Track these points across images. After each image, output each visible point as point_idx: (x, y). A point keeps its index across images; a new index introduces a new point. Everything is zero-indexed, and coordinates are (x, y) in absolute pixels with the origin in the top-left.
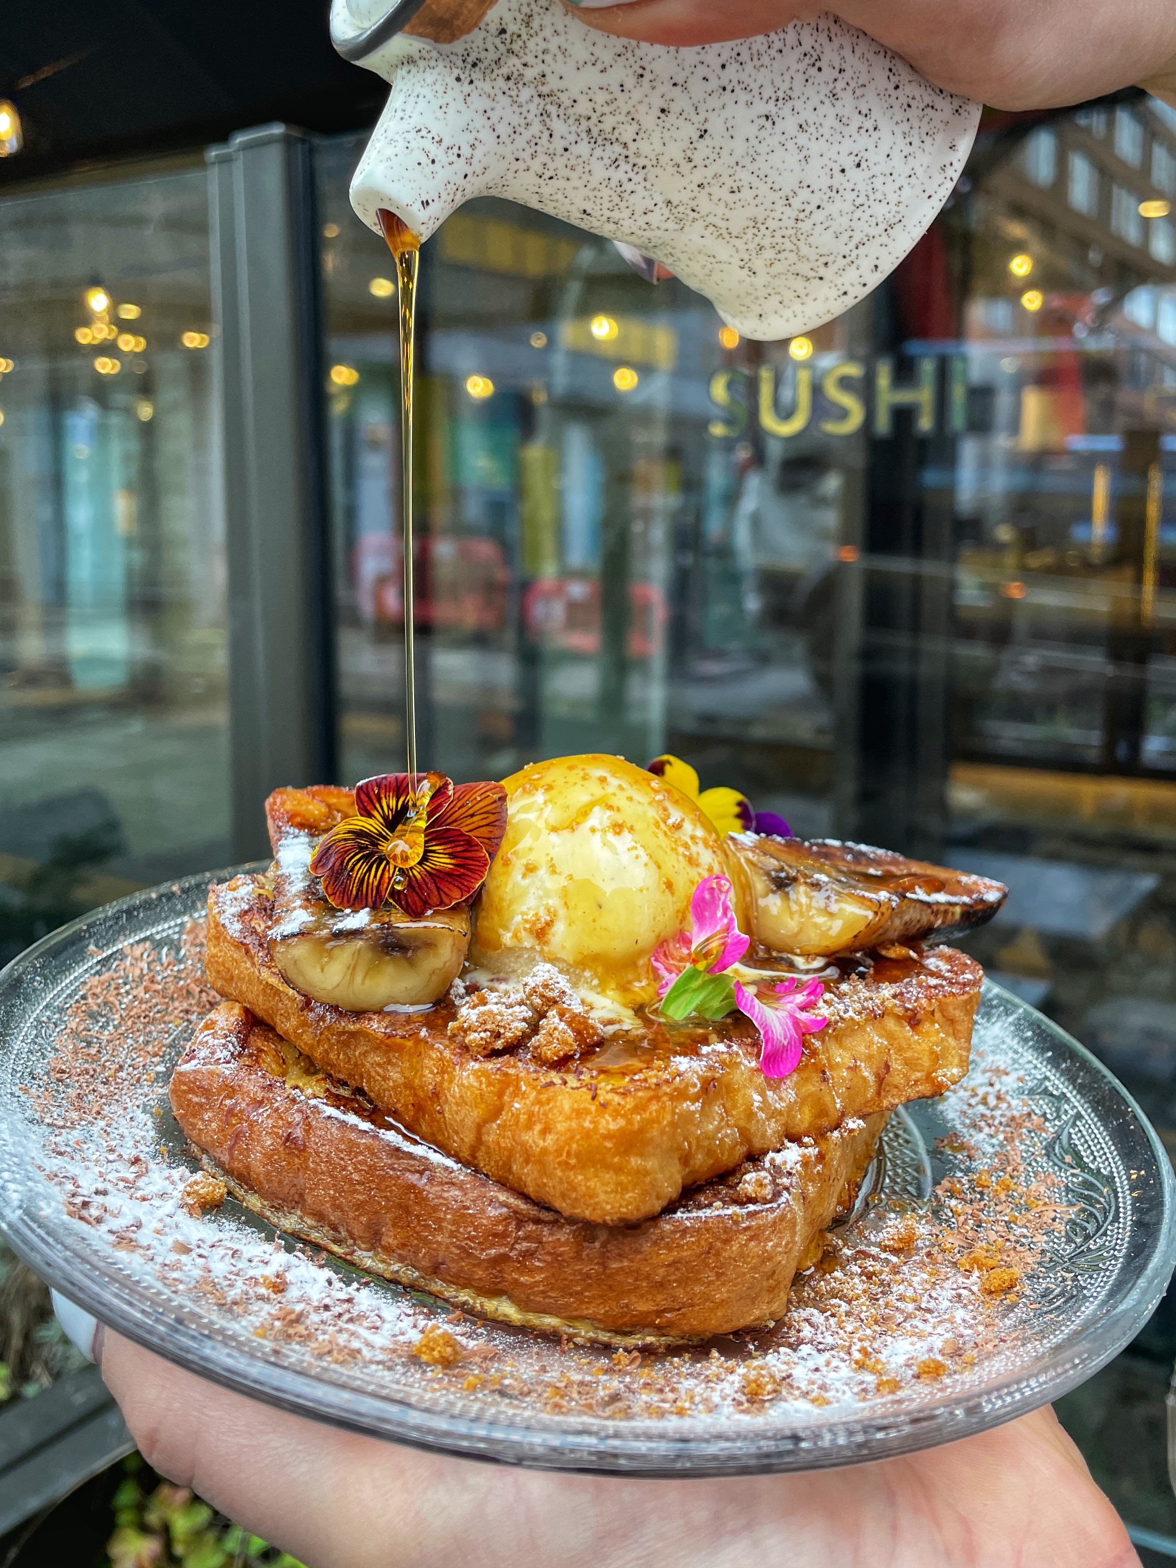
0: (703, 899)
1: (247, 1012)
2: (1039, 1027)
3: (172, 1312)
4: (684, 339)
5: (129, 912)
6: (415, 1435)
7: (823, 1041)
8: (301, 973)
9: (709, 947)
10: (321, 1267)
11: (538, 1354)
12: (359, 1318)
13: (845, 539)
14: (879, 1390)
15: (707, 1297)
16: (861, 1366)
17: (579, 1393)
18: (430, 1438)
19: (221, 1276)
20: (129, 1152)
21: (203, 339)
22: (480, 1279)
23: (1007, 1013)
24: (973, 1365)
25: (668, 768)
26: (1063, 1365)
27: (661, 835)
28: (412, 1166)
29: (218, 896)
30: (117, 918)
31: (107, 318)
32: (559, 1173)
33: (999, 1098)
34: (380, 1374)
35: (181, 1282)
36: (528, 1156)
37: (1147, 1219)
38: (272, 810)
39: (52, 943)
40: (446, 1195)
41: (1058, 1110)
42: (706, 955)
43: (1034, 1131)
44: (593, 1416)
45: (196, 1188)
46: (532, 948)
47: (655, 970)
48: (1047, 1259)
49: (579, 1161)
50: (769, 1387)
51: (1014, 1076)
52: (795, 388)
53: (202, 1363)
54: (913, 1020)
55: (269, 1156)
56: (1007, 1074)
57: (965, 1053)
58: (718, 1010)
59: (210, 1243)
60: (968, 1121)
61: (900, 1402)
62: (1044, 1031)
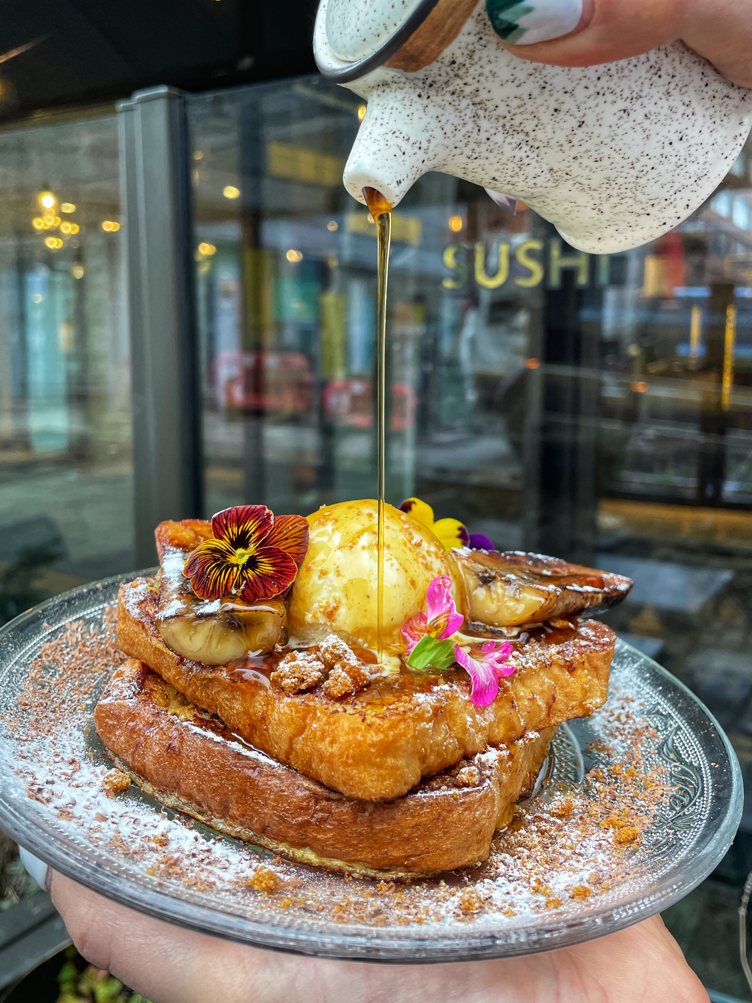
0: (434, 592)
1: (144, 665)
2: (654, 670)
3: (94, 859)
4: (426, 225)
5: (69, 601)
6: (249, 937)
7: (512, 682)
8: (177, 641)
9: (438, 622)
10: (191, 829)
11: (329, 884)
12: (216, 861)
13: (530, 354)
14: (547, 906)
15: (437, 847)
16: (536, 891)
17: (355, 909)
18: (259, 939)
19: (127, 836)
20: (68, 756)
21: (115, 226)
22: (292, 837)
23: (634, 662)
24: (608, 889)
25: (413, 506)
26: (666, 889)
27: (408, 552)
28: (248, 764)
29: (125, 591)
30: (61, 605)
31: (54, 212)
32: (342, 769)
33: (628, 717)
34: (227, 898)
35: (101, 840)
36: (322, 758)
37: (721, 795)
38: (159, 535)
39: (20, 622)
40: (270, 783)
41: (666, 724)
42: (437, 628)
43: (650, 738)
44: (363, 924)
45: (111, 779)
46: (325, 624)
47: (404, 637)
48: (657, 821)
49: (354, 761)
50: (477, 905)
51: (637, 702)
52: (498, 256)
53: (113, 892)
54: (570, 668)
55: (157, 759)
56: (633, 701)
57: (604, 689)
58: (444, 663)
59: (119, 814)
60: (608, 732)
61: (561, 913)
62: (657, 673)
